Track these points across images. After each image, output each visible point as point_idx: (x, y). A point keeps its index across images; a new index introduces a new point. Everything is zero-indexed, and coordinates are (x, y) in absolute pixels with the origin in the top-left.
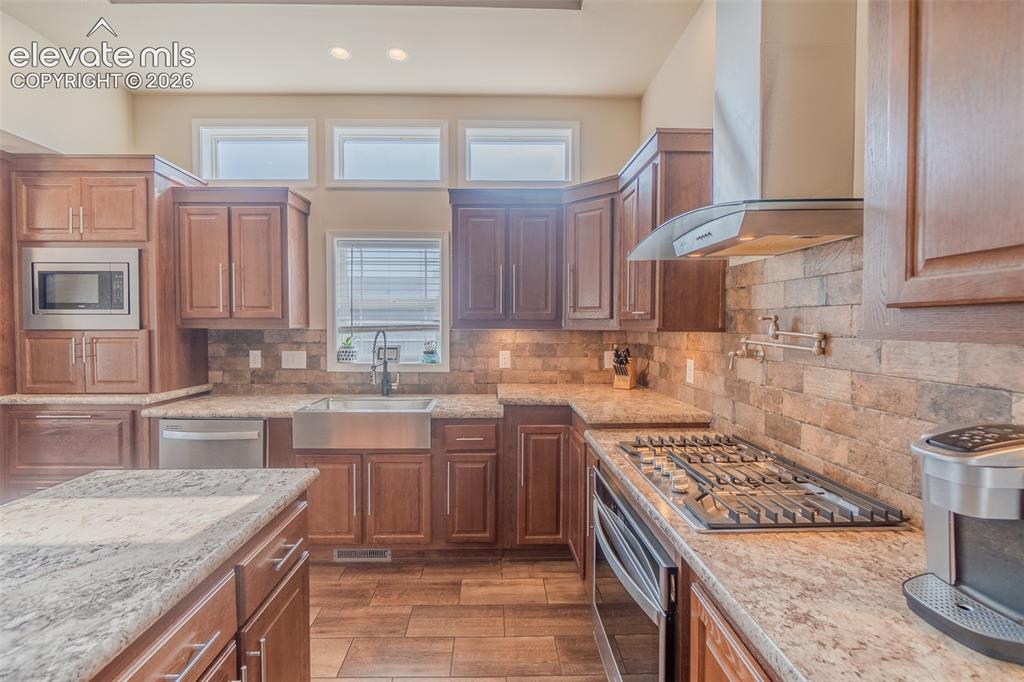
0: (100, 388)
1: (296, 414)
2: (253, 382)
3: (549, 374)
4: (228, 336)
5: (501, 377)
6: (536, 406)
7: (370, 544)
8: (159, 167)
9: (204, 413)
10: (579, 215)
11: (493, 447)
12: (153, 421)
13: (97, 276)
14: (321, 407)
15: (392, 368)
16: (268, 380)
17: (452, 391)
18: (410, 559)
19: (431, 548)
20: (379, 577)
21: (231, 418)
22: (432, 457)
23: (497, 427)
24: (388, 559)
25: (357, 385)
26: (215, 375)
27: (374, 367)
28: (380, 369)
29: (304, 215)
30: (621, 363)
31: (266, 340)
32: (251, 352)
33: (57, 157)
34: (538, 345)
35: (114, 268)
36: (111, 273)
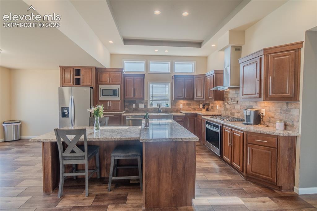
4: (129, 101)
5: (181, 109)
11: (184, 121)
13: (113, 90)
15: (161, 108)
16: (137, 110)
21: (138, 116)
23: (184, 117)
26: (126, 109)
27: (158, 107)
30: (204, 106)
31: (136, 102)
32: (133, 105)
33: (105, 69)
34: (188, 103)
35: (116, 89)
36: (115, 90)
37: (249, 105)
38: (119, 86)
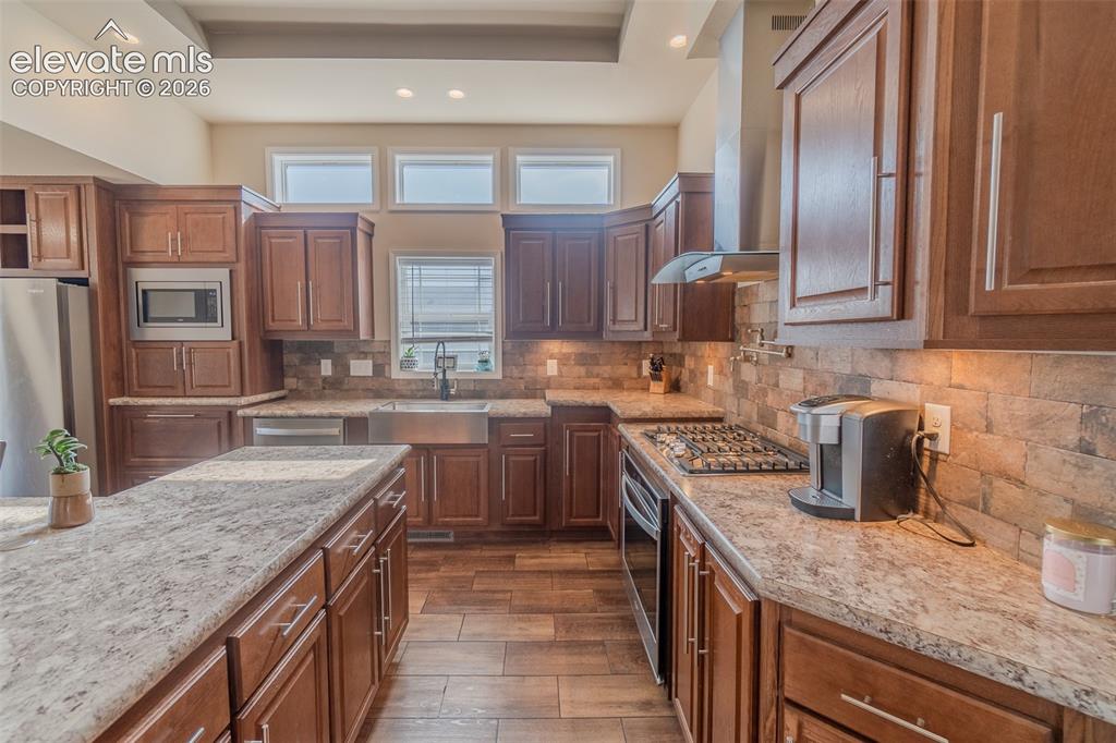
0: (198, 391)
1: (371, 413)
2: (324, 388)
3: (592, 381)
4: (302, 347)
5: (549, 383)
6: (580, 407)
7: (436, 525)
8: (246, 196)
9: (291, 413)
10: (619, 238)
11: (543, 442)
12: (247, 420)
13: (193, 293)
14: (389, 409)
15: (450, 375)
16: (339, 386)
17: (504, 396)
18: (469, 539)
19: (489, 529)
20: (445, 552)
21: (314, 417)
22: (489, 451)
23: (545, 426)
24: (452, 540)
25: (418, 391)
26: (290, 382)
27: (436, 374)
28: (440, 376)
29: (370, 236)
30: (656, 370)
31: (336, 350)
32: (323, 361)
33: (156, 188)
34: (582, 354)
35: (208, 286)
36: (206, 291)
37: (848, 371)
38: (222, 274)
